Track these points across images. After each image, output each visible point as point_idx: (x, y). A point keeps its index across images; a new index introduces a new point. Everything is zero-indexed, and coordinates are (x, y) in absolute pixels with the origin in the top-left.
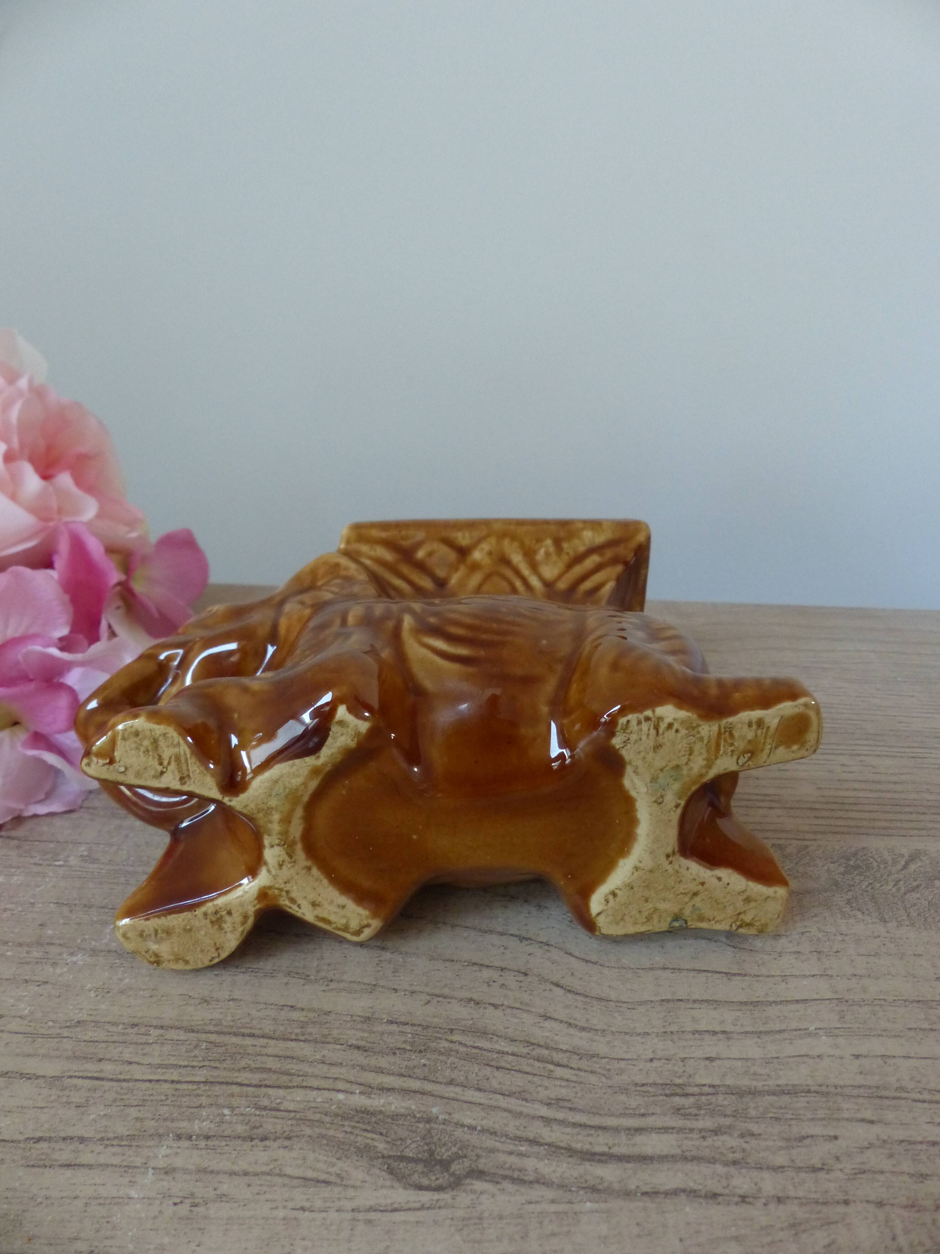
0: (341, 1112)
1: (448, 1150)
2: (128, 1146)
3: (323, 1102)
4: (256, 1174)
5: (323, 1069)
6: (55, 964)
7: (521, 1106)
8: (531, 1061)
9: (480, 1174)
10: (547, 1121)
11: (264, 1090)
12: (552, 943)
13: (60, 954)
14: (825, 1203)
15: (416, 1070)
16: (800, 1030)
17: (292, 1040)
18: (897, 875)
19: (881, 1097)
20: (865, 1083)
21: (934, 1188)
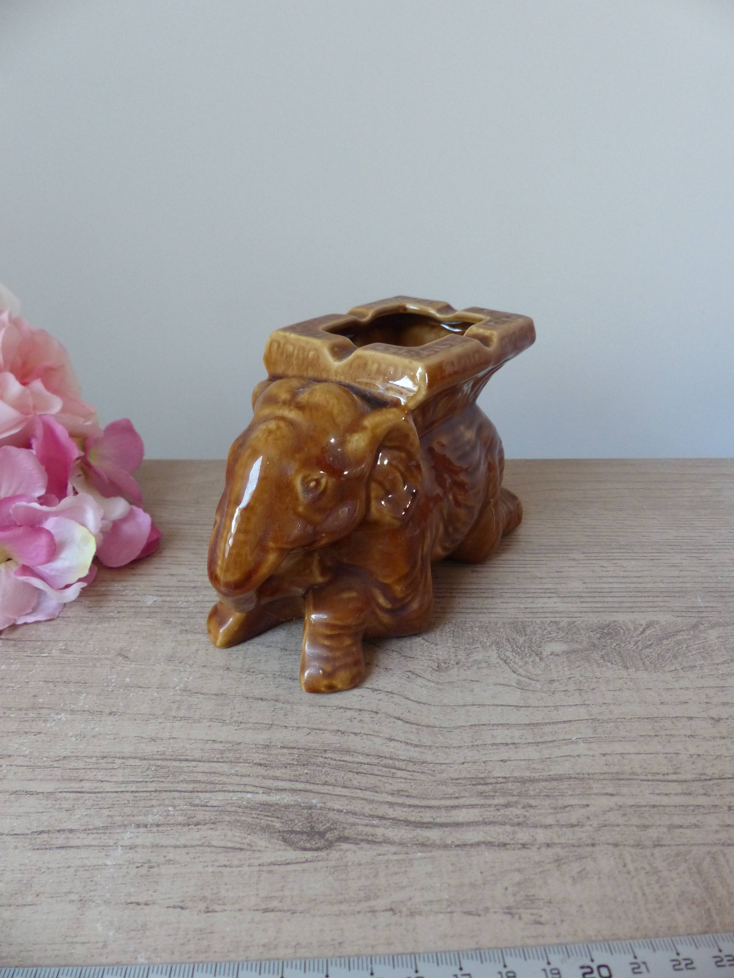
0: (249, 806)
1: (324, 825)
2: (104, 833)
3: (237, 800)
4: (192, 846)
5: (236, 779)
6: (45, 721)
7: (374, 796)
8: (380, 768)
9: (346, 839)
10: (391, 804)
11: (196, 794)
12: (395, 692)
13: (49, 714)
14: (579, 846)
15: (301, 777)
16: (566, 740)
17: (214, 762)
18: (636, 638)
19: (619, 779)
20: (608, 771)
21: (653, 833)
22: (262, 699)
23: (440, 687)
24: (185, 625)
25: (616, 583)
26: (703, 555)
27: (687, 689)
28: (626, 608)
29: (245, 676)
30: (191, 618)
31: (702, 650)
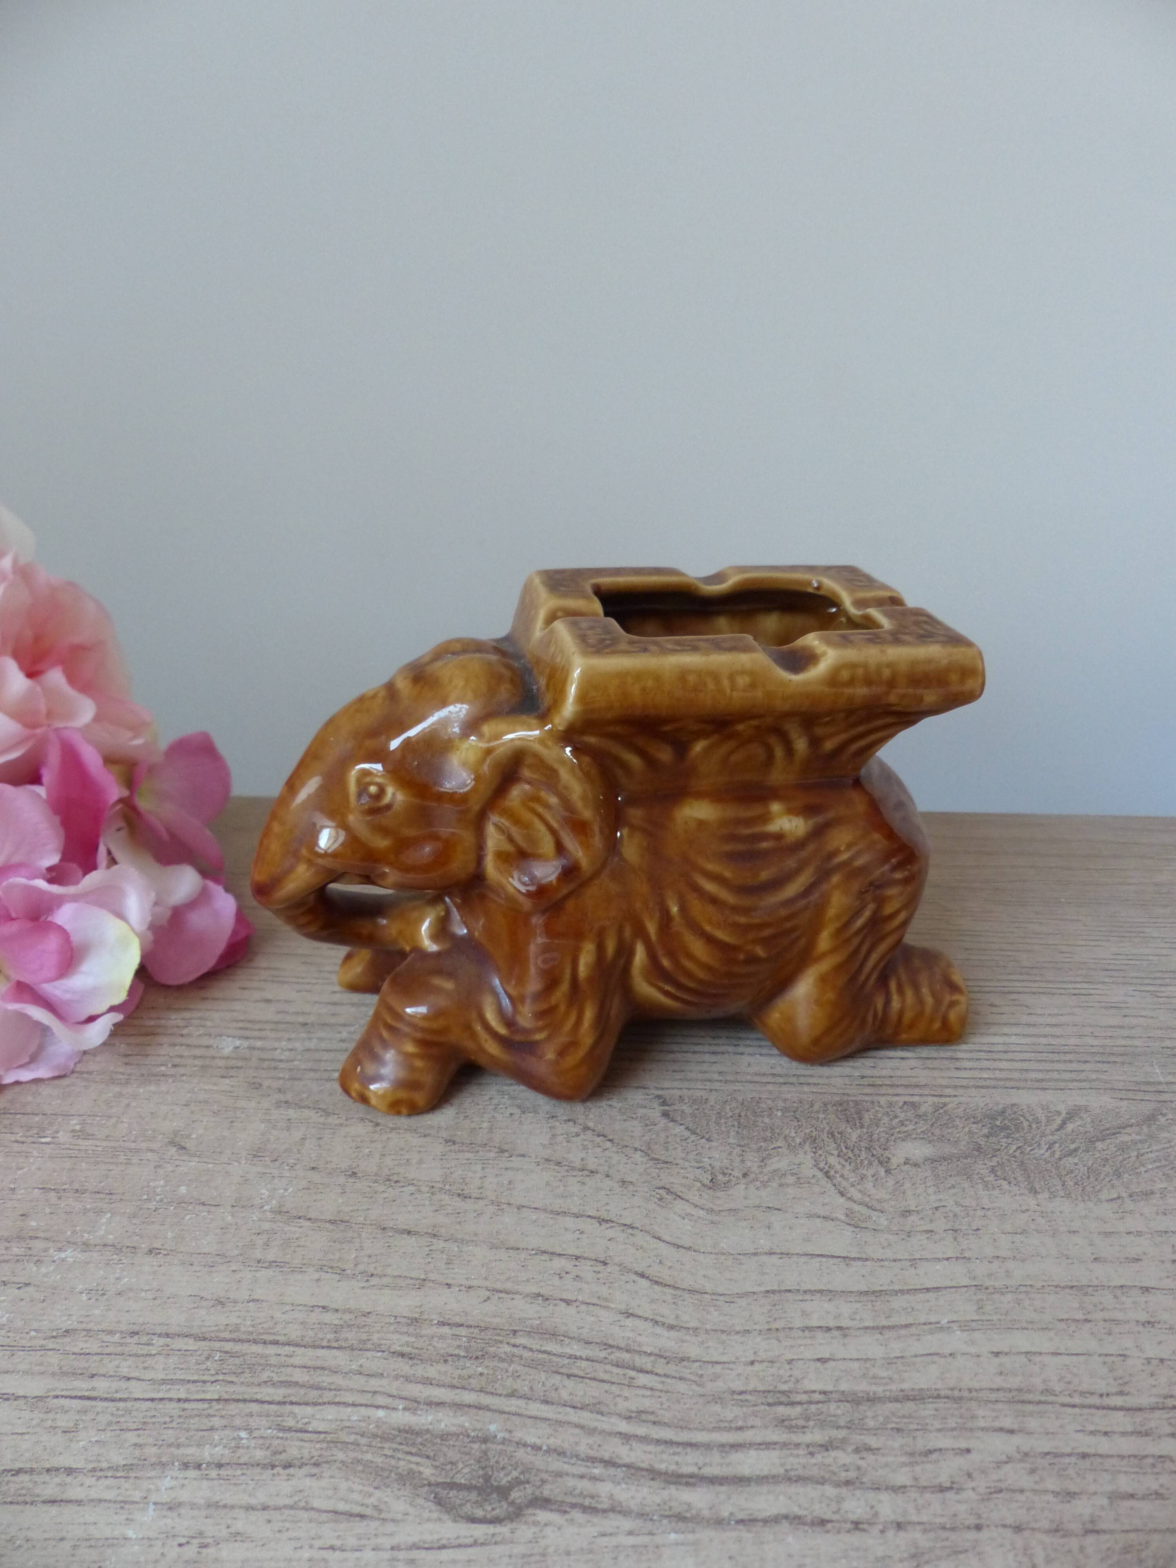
0: (380, 1433)
1: (507, 1475)
2: (125, 1478)
3: (360, 1421)
4: (277, 1508)
5: (360, 1382)
6: (39, 1262)
7: (598, 1420)
8: (608, 1367)
9: (544, 1503)
10: (626, 1437)
11: (288, 1408)
12: (638, 1225)
13: (46, 1250)
14: (953, 1529)
15: (471, 1380)
16: (930, 1323)
17: (323, 1347)
18: (1050, 1137)
19: (1023, 1402)
20: (1005, 1385)
21: (1082, 1508)
22: (409, 1233)
23: (715, 1218)
24: (284, 1093)
25: (1016, 1035)
26: (1163, 989)
27: (1139, 1234)
28: (1032, 1080)
29: (382, 1188)
30: (295, 1079)
31: (1164, 1163)
